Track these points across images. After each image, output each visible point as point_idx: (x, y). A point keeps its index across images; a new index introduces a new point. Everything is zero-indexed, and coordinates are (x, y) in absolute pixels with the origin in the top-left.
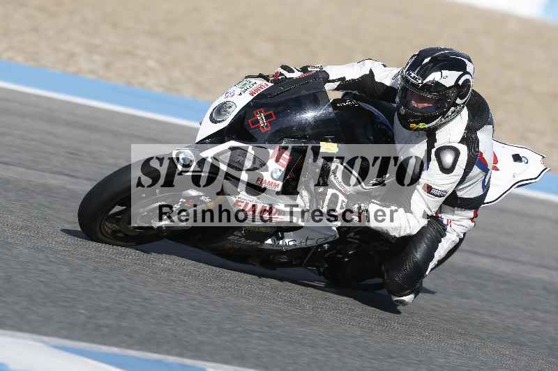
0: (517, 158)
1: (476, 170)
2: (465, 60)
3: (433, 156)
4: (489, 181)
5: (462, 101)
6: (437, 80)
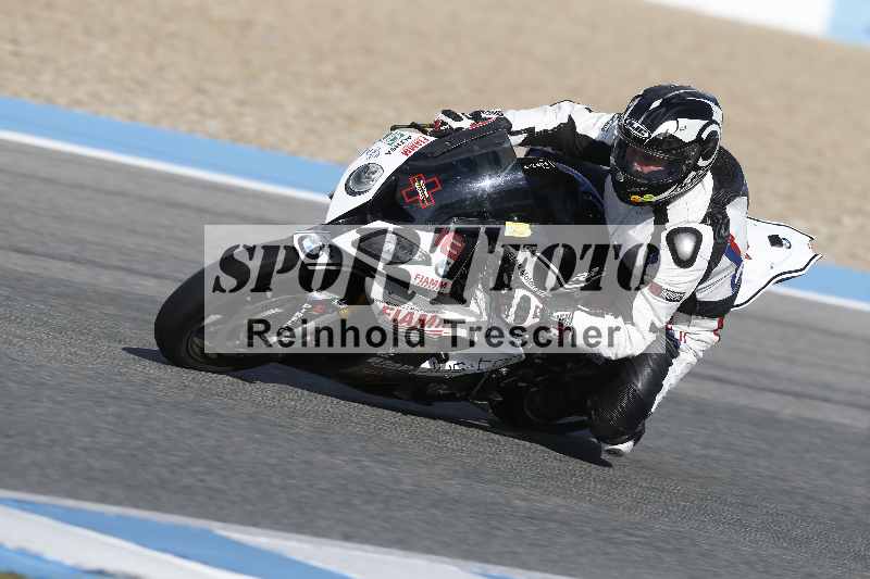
0: (775, 241)
1: (725, 261)
2: (711, 103)
3: (663, 243)
5: (707, 163)
6: (671, 132)
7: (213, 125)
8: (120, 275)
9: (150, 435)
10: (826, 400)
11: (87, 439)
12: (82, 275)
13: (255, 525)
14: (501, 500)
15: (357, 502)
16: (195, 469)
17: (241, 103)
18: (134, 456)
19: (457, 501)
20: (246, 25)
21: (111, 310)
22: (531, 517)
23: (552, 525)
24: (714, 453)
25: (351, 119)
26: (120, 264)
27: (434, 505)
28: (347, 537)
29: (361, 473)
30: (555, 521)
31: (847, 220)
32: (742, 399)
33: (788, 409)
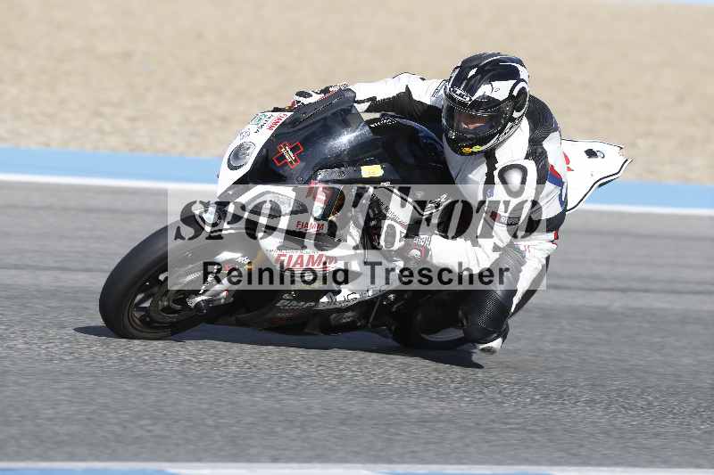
0: (591, 153)
1: (549, 186)
2: (517, 65)
3: (497, 179)
4: (566, 195)
5: (520, 114)
6: (487, 94)
7: (113, 141)
8: (57, 273)
9: (101, 400)
10: (646, 291)
11: (50, 411)
12: (25, 279)
13: (199, 460)
14: (396, 411)
15: (279, 429)
16: (142, 422)
17: (133, 119)
18: (89, 419)
19: (360, 417)
20: (127, 56)
21: (54, 303)
22: (422, 421)
23: (441, 425)
24: (564, 346)
25: (224, 119)
26: (56, 265)
27: (343, 423)
28: (275, 460)
29: (278, 406)
30: (443, 421)
31: (641, 142)
32: (579, 300)
33: (617, 302)
